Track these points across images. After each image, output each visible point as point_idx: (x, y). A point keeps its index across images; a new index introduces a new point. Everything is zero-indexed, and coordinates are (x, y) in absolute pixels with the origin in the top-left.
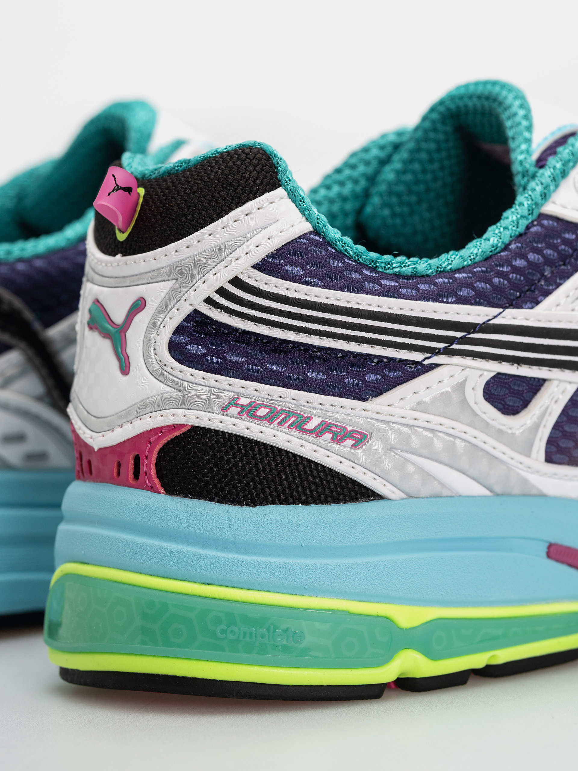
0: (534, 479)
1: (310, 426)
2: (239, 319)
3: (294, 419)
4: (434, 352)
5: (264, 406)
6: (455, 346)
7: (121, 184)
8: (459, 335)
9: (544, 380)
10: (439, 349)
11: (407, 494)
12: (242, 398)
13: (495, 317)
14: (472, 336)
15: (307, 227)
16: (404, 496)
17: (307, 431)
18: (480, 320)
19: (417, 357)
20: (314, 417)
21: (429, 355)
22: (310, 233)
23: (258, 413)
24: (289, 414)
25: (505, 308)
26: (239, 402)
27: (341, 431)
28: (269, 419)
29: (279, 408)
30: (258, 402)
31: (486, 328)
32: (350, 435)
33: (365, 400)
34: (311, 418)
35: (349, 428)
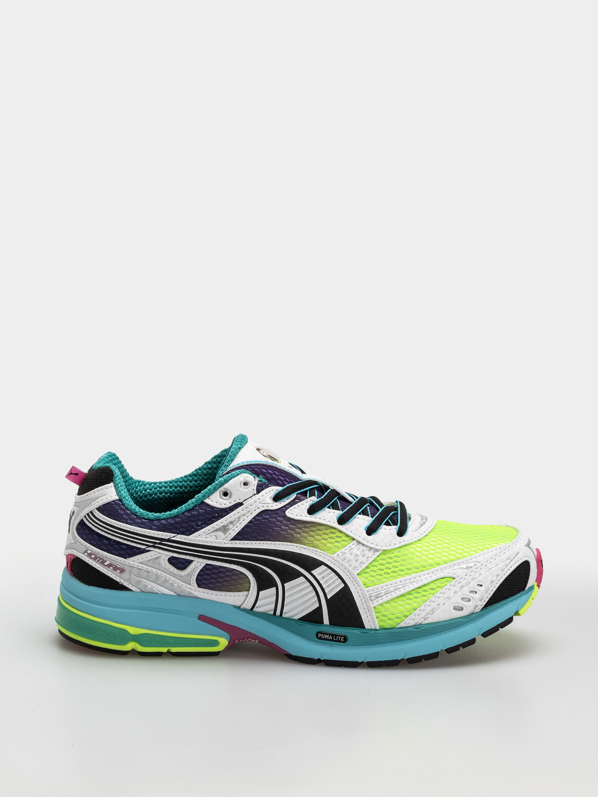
0: (193, 592)
1: (106, 564)
2: (91, 525)
3: (101, 560)
4: (149, 546)
5: (94, 554)
6: (156, 545)
7: (72, 473)
8: (158, 542)
9: (193, 561)
10: (151, 545)
11: (141, 591)
12: (89, 551)
13: (173, 537)
14: (163, 542)
15: (117, 498)
16: (140, 591)
17: (105, 565)
18: (167, 538)
19: (144, 547)
20: (108, 561)
21: (147, 547)
22: (117, 500)
23: (92, 556)
24: (101, 559)
25: (178, 534)
26: (88, 552)
27: (115, 567)
28: (95, 559)
29: (98, 556)
30: (93, 553)
31: (169, 540)
32: (119, 569)
33: (125, 558)
34: (107, 561)
35: (118, 567)
